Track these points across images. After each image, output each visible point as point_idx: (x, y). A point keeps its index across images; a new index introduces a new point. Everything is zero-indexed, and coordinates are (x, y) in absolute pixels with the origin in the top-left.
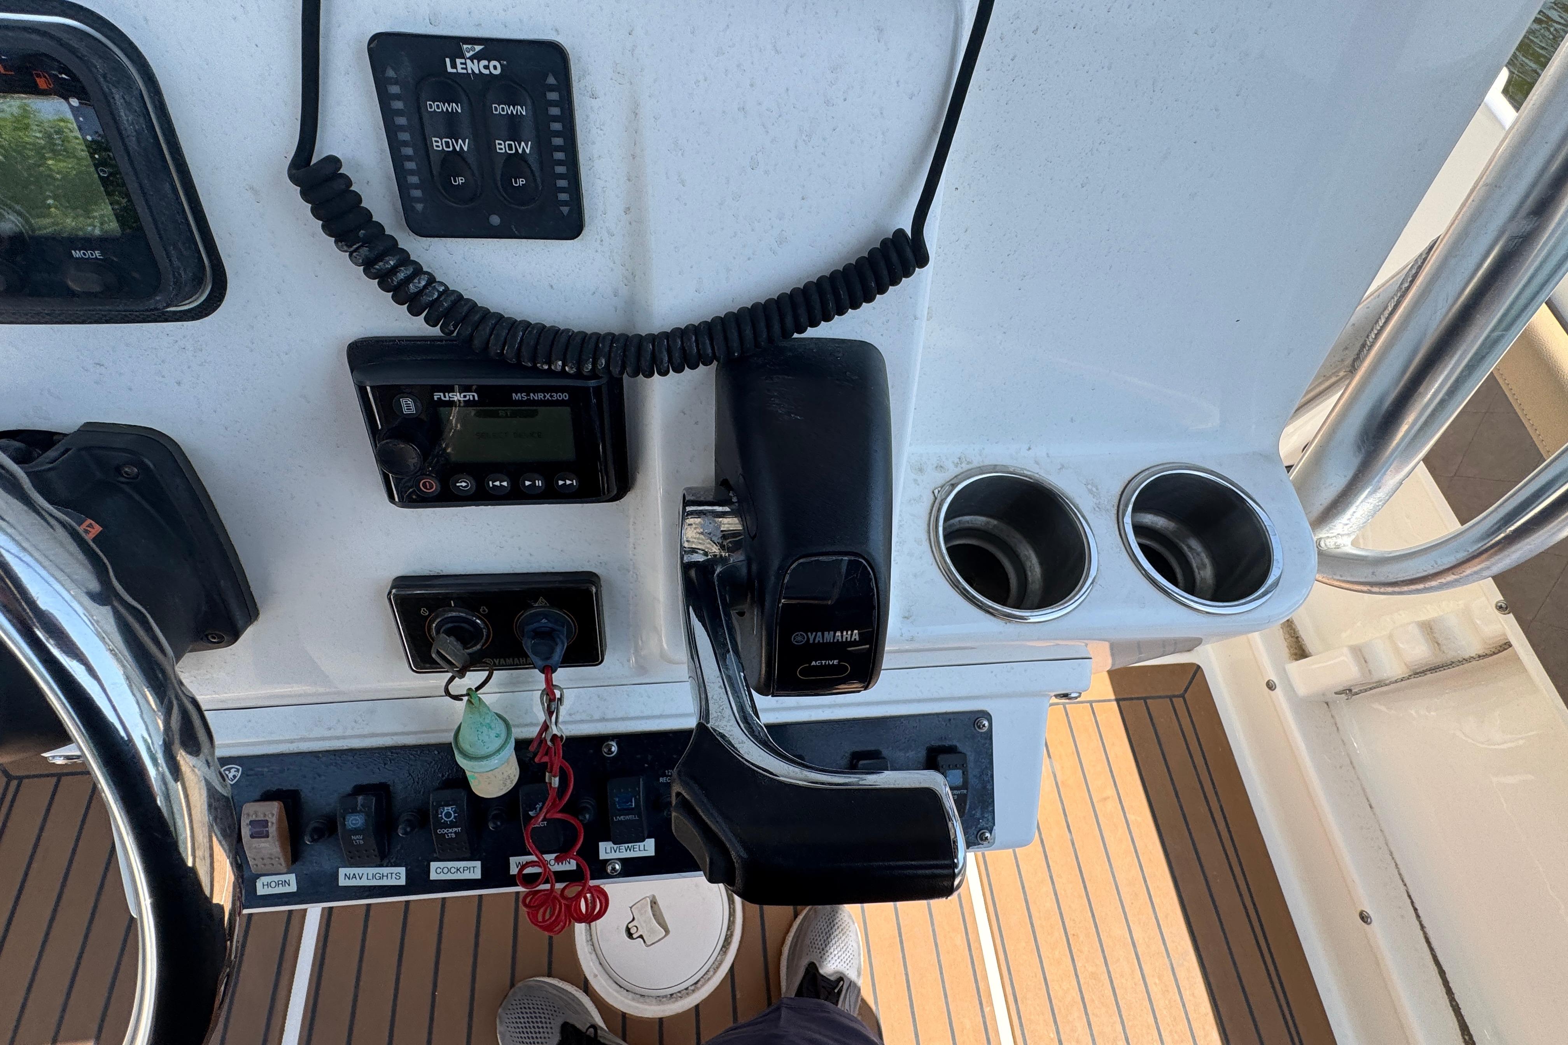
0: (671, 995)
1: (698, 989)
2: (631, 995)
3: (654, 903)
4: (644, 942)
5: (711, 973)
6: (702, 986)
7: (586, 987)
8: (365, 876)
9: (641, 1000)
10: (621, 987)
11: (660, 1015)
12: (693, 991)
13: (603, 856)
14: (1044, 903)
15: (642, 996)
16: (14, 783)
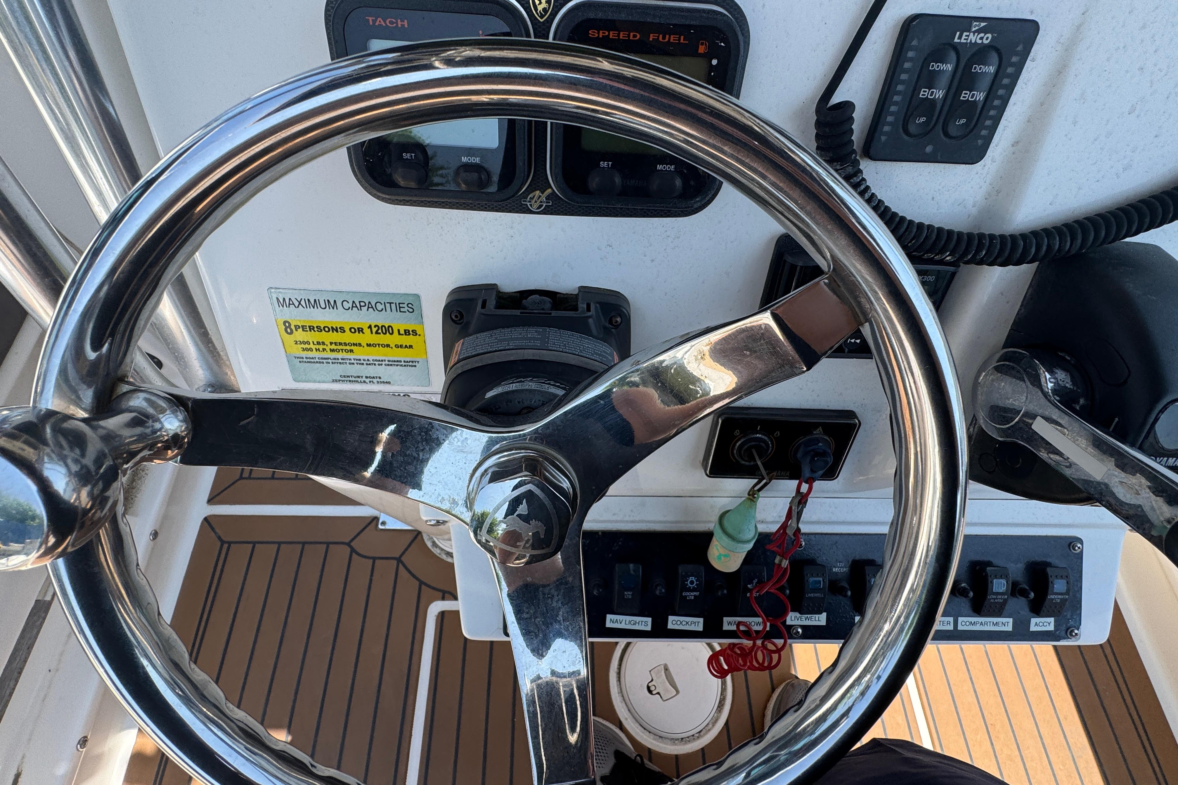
0: (682, 739)
1: (702, 736)
2: (652, 736)
3: (666, 669)
4: (661, 697)
5: (710, 726)
6: (705, 734)
7: (621, 726)
8: (624, 622)
9: (660, 740)
10: (645, 729)
11: (676, 753)
12: (698, 737)
13: (789, 622)
14: (966, 698)
15: (660, 737)
16: (226, 546)
